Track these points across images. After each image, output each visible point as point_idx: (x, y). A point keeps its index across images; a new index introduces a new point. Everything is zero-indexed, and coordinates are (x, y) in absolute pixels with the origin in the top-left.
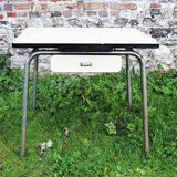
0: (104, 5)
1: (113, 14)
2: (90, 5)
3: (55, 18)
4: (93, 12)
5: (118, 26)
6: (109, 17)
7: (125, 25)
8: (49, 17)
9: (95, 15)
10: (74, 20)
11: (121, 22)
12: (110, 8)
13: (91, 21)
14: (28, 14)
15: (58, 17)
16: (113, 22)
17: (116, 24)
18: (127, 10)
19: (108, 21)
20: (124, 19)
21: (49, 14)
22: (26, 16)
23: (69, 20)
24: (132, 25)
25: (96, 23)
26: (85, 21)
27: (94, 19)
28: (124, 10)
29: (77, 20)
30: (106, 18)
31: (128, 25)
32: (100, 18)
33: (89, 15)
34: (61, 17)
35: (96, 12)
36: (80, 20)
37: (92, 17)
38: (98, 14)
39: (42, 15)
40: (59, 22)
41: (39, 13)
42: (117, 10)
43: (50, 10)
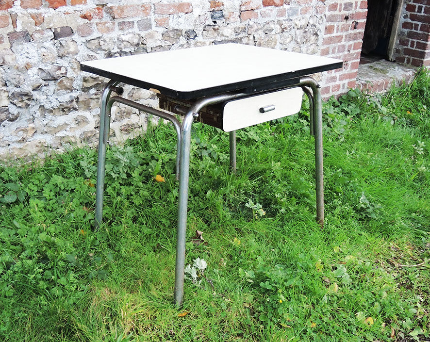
0: (145, 9)
1: (159, 24)
2: (122, 9)
3: (62, 40)
4: (129, 23)
5: (169, 43)
6: (154, 28)
7: (178, 40)
8: (50, 39)
9: (131, 27)
10: (96, 41)
11: (172, 37)
12: (155, 13)
13: (127, 40)
14: (6, 37)
15: (66, 38)
16: (160, 37)
17: (165, 40)
18: (180, 14)
19: (152, 36)
20: (177, 30)
21: (51, 34)
22: (3, 42)
23: (88, 42)
24: (188, 39)
25: (135, 42)
26: (116, 40)
27: (131, 35)
28: (175, 15)
29: (103, 40)
30: (150, 30)
31: (183, 41)
32: (140, 33)
33: (122, 29)
34: (73, 37)
35: (133, 22)
36: (108, 40)
37: (127, 31)
38: (136, 25)
39: (37, 36)
40: (70, 48)
41: (30, 33)
42: (164, 16)
43: (51, 25)
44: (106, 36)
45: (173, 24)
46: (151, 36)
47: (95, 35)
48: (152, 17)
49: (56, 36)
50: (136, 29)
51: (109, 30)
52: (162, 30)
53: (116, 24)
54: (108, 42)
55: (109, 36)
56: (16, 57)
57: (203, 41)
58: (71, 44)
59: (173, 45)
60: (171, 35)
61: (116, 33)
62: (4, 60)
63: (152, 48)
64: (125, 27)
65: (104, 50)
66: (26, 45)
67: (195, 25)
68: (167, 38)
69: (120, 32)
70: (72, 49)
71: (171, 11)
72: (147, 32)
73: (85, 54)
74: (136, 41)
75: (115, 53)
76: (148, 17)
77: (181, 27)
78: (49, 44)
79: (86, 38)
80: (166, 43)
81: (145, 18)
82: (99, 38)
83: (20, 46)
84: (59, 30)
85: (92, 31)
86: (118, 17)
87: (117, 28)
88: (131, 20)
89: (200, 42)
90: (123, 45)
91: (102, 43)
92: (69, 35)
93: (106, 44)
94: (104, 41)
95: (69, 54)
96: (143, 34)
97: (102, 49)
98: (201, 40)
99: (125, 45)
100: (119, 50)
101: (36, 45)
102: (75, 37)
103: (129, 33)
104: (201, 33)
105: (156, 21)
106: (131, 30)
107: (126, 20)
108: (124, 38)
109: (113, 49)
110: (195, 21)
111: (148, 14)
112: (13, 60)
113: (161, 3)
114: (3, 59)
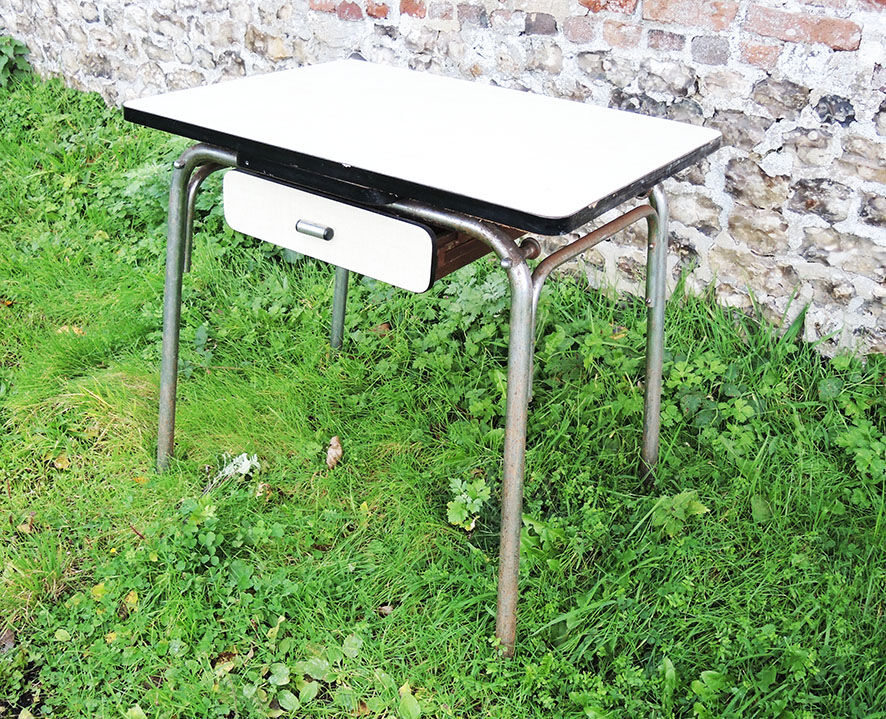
0: (719, 12)
1: (749, 58)
2: (664, 2)
3: (537, 38)
4: (672, 36)
5: (763, 111)
6: (733, 64)
7: (797, 113)
8: (517, 31)
9: (675, 46)
10: (596, 58)
11: (779, 99)
12: (743, 28)
13: (659, 73)
14: (456, 9)
15: (544, 37)
16: (747, 91)
17: (759, 103)
18: (816, 47)
19: (724, 81)
20: (794, 85)
21: (521, 22)
22: (451, 18)
23: (581, 54)
24: (828, 120)
25: (676, 82)
26: (637, 68)
27: (671, 66)
28: (799, 46)
29: (609, 59)
30: (720, 67)
31: (810, 118)
32: (694, 66)
33: (652, 46)
34: (556, 38)
35: (682, 38)
36: (620, 62)
37: (666, 55)
38: (688, 44)
39: (498, 19)
40: (547, 57)
41: (488, 13)
42: (767, 40)
43: (523, 6)
44: (618, 53)
45: (789, 67)
46: (722, 83)
47: (597, 44)
48: (735, 37)
49: (529, 29)
50: (686, 55)
51: (625, 42)
52: (754, 74)
53: (645, 31)
54: (620, 68)
55: (625, 54)
56: (464, 51)
57: (877, 139)
58: (551, 50)
59: (778, 120)
60: (776, 92)
61: (640, 52)
62: (448, 49)
63: (716, 111)
64: (661, 43)
65: (609, 81)
66: (483, 32)
67: (857, 88)
68: (763, 99)
69: (651, 53)
70: (550, 62)
71: (791, 33)
72: (714, 69)
73: (573, 79)
74: (680, 83)
75: (631, 96)
76: (722, 33)
77: (810, 83)
78: (514, 40)
79: (580, 46)
80: (755, 110)
81: (714, 34)
82: (603, 52)
83: (473, 32)
84: (533, 18)
85: (592, 36)
86: (649, 17)
87: (644, 41)
88: (680, 31)
89: (865, 140)
90: (650, 83)
91: (606, 65)
92: (548, 32)
93: (614, 70)
94: (613, 62)
95: (543, 70)
96: (702, 70)
97: (605, 77)
98: (868, 137)
99: (655, 84)
100: (639, 92)
101: (494, 36)
102: (559, 38)
103: (670, 60)
104: (870, 114)
105: (744, 48)
106: (674, 55)
107: (667, 29)
108: (656, 68)
109: (629, 85)
110: (860, 77)
111: (721, 26)
112: (459, 52)
113: (782, 9)
114: (448, 46)
